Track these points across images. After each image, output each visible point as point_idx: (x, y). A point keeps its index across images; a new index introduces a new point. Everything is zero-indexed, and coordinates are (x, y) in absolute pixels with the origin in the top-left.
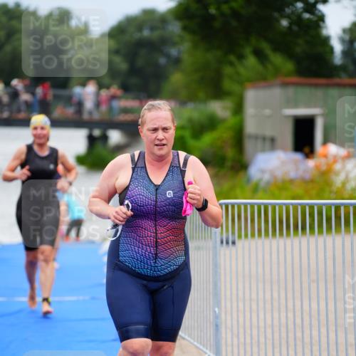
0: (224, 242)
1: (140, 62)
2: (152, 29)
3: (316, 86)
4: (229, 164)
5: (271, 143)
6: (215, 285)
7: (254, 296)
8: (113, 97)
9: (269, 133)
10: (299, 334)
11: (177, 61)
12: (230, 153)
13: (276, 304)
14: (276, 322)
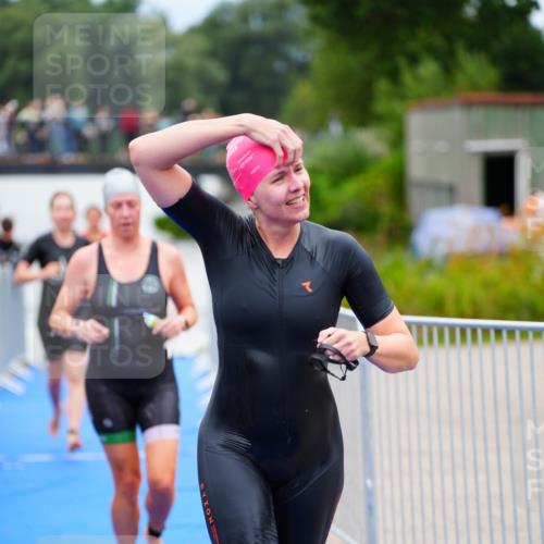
3: (517, 105)
4: (384, 225)
5: (449, 194)
7: (425, 446)
9: (445, 177)
10: (496, 511)
11: (303, 69)
12: (386, 209)
13: (458, 460)
14: (460, 492)
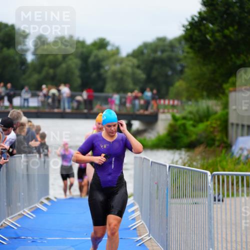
0: (217, 200)
1: (154, 73)
2: (163, 51)
6: (210, 232)
8: (136, 98)
